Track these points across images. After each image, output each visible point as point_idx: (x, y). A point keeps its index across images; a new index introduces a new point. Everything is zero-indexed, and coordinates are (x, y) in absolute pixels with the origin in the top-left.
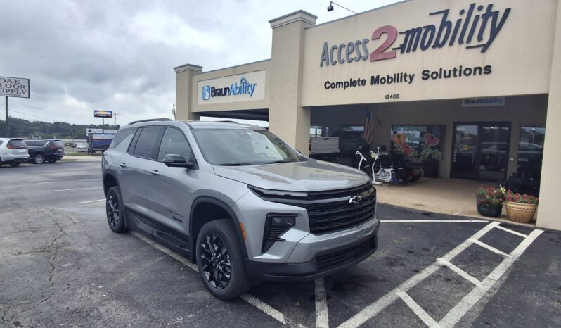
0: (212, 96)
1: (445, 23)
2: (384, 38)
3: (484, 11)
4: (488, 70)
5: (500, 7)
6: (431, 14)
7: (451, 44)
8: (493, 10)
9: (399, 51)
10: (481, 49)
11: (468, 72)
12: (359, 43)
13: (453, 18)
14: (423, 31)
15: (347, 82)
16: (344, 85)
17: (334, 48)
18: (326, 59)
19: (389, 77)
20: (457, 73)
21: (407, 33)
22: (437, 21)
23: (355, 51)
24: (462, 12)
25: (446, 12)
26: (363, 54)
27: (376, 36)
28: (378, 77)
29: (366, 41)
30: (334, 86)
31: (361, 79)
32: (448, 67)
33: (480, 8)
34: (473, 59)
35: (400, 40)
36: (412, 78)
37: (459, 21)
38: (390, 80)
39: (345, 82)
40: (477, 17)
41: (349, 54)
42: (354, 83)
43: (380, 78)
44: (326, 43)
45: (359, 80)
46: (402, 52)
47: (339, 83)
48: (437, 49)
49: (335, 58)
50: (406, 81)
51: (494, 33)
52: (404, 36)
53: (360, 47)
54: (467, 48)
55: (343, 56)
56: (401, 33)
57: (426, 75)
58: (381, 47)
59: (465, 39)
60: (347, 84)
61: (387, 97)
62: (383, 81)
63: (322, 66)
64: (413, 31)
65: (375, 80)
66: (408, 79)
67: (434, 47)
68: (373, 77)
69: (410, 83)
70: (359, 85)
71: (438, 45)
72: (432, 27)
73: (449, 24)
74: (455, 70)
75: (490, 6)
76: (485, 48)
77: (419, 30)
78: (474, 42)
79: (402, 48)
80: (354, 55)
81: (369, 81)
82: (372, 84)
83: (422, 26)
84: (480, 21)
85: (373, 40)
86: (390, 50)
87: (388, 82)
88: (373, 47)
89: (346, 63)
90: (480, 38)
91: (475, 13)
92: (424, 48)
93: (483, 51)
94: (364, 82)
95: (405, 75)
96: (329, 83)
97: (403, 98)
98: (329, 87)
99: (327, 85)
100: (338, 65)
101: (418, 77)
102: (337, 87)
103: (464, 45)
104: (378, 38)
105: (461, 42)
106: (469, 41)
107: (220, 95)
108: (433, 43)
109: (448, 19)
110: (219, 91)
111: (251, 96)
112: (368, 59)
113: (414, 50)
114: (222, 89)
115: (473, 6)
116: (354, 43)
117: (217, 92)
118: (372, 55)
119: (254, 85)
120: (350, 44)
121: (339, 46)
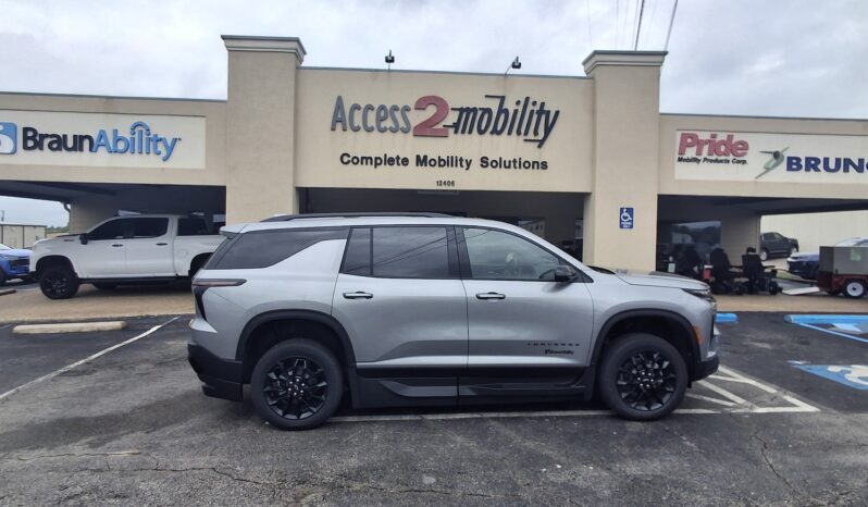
0: (26, 147)
1: (502, 110)
2: (431, 111)
3: (537, 108)
4: (544, 165)
5: (551, 107)
6: (487, 96)
7: (510, 133)
8: (546, 108)
9: (452, 130)
10: (538, 144)
11: (527, 165)
12: (395, 108)
13: (510, 105)
14: (480, 113)
15: (380, 158)
16: (377, 162)
17: (356, 107)
18: (340, 119)
19: (440, 160)
20: (517, 165)
21: (461, 110)
22: (494, 105)
23: (389, 118)
24: (518, 103)
25: (503, 99)
26: (402, 124)
27: (421, 105)
28: (425, 157)
29: (407, 109)
30: (357, 161)
31: (402, 157)
32: (508, 157)
33: (534, 103)
34: (530, 152)
35: (452, 118)
36: (469, 164)
37: (516, 111)
38: (442, 163)
39: (376, 158)
40: (532, 111)
41: (380, 120)
42: (391, 161)
43: (429, 159)
44: (340, 99)
45: (398, 158)
46: (456, 132)
47: (367, 158)
48: (495, 136)
49: (358, 121)
50: (462, 166)
51: (548, 130)
52: (457, 113)
53: (398, 115)
54: (526, 140)
55: (372, 121)
56: (453, 109)
57: (484, 162)
58: (429, 120)
59: (523, 130)
60: (379, 161)
61: (439, 183)
62: (433, 163)
63: (333, 129)
64: (468, 110)
65: (422, 161)
66: (464, 163)
67: (492, 133)
68: (418, 157)
69: (467, 169)
70: (398, 164)
71: (495, 132)
72: (489, 111)
73: (506, 111)
74: (515, 161)
75: (543, 104)
76: (541, 143)
77: (475, 110)
78: (531, 136)
79: (456, 126)
80: (388, 123)
81: (412, 161)
82: (417, 165)
83: (477, 107)
84: (535, 117)
85: (416, 109)
86: (440, 126)
87: (440, 165)
88: (417, 118)
89: (376, 132)
90: (536, 133)
91: (530, 107)
92: (481, 132)
93: (539, 146)
94: (405, 161)
95: (461, 160)
96: (349, 156)
97: (459, 186)
98: (348, 162)
99: (346, 159)
100: (362, 132)
101: (476, 164)
102: (362, 163)
103: (522, 137)
104: (424, 109)
105: (519, 133)
106: (526, 134)
107: (58, 149)
108: (491, 129)
109: (505, 107)
110: (55, 139)
111: (165, 159)
112: (411, 133)
113: (470, 132)
114: (65, 136)
115: (527, 99)
116: (388, 108)
117: (47, 141)
118: (415, 128)
119: (175, 141)
120: (382, 108)
121: (363, 106)
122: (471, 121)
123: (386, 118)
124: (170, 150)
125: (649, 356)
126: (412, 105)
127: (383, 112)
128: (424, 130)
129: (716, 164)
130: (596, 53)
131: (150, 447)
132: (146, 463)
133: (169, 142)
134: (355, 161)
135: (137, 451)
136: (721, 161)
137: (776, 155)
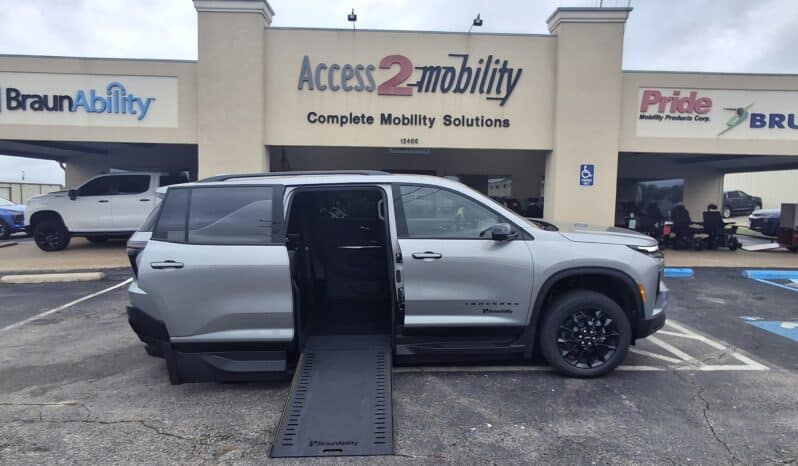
0: (10, 108)
1: (465, 69)
2: (395, 70)
3: (500, 66)
4: (506, 123)
5: (513, 65)
6: (450, 55)
7: (472, 91)
8: (508, 67)
9: (416, 89)
10: (499, 102)
11: (490, 123)
12: (360, 68)
13: (473, 64)
14: (443, 72)
15: (346, 117)
16: (343, 121)
17: (322, 67)
18: (308, 78)
19: (404, 118)
20: (480, 123)
21: (425, 69)
22: (457, 64)
23: (355, 77)
24: (481, 61)
25: (466, 57)
26: (367, 83)
27: (385, 64)
28: (390, 116)
29: (371, 68)
31: (367, 116)
32: (470, 116)
33: (497, 61)
34: (492, 111)
35: (416, 77)
36: (432, 122)
37: (479, 70)
38: (405, 121)
39: (342, 117)
40: (495, 70)
41: (345, 79)
42: (356, 120)
43: (393, 118)
44: (306, 59)
45: (363, 116)
46: (420, 91)
47: (333, 117)
48: (458, 95)
49: (324, 81)
50: (425, 124)
51: (510, 89)
52: (421, 72)
53: (363, 74)
54: (488, 99)
55: (337, 80)
56: (417, 68)
57: (447, 120)
58: (394, 79)
59: (485, 89)
60: (344, 120)
61: (404, 141)
62: (397, 121)
63: (300, 88)
64: (432, 69)
65: (386, 119)
66: (427, 122)
67: (455, 91)
68: (383, 115)
69: (431, 127)
70: (363, 123)
72: (451, 70)
73: (469, 70)
74: (477, 119)
75: (506, 63)
76: (503, 101)
77: (438, 69)
78: (493, 94)
79: (420, 85)
80: (353, 82)
81: (377, 119)
82: (382, 123)
83: (441, 66)
84: (498, 75)
85: (381, 68)
86: (404, 85)
87: (404, 124)
88: (381, 77)
89: (341, 91)
90: (498, 91)
91: (493, 66)
92: (444, 91)
93: (502, 104)
94: (370, 120)
95: (425, 118)
96: (315, 115)
97: (422, 144)
98: (315, 121)
99: (312, 118)
100: (328, 91)
101: (439, 122)
102: (328, 122)
103: (485, 96)
104: (388, 68)
105: (481, 91)
106: (489, 91)
107: (40, 109)
108: (454, 87)
109: (468, 65)
110: (36, 99)
111: (140, 119)
112: (376, 91)
113: (434, 90)
114: (46, 97)
115: (490, 57)
116: (354, 67)
117: (29, 102)
118: (380, 87)
119: (149, 101)
120: (348, 67)
121: (329, 66)
122: (434, 79)
123: (351, 77)
124: (145, 110)
125: (591, 313)
126: (376, 64)
127: (349, 72)
128: (389, 89)
129: (679, 121)
130: (560, 10)
131: (88, 398)
132: (79, 415)
133: (144, 101)
134: (322, 119)
135: (73, 402)
136: (684, 119)
137: (740, 112)
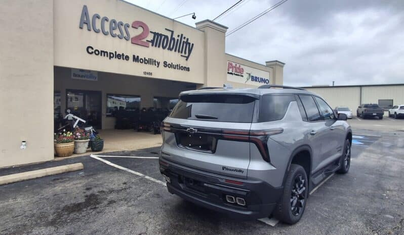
2: (140, 31)
3: (186, 40)
4: (188, 69)
5: (191, 41)
6: (166, 29)
7: (175, 51)
8: (189, 42)
9: (151, 44)
10: (185, 58)
11: (182, 68)
12: (121, 24)
13: (175, 36)
14: (163, 37)
15: (113, 54)
16: (111, 56)
17: (97, 16)
18: (88, 23)
19: (145, 60)
20: (178, 67)
21: (155, 34)
23: (118, 29)
24: (178, 36)
25: (172, 32)
26: (125, 34)
27: (135, 25)
28: (138, 57)
29: (127, 26)
30: (98, 53)
31: (125, 55)
32: (175, 63)
33: (185, 38)
35: (151, 37)
36: (158, 64)
37: (178, 40)
39: (110, 53)
40: (184, 41)
41: (112, 29)
42: (119, 56)
43: (139, 58)
44: (85, 7)
45: (123, 55)
46: (152, 45)
47: (104, 52)
48: (170, 51)
49: (98, 26)
50: (155, 65)
52: (153, 35)
53: (123, 28)
54: (181, 56)
55: (107, 29)
56: (151, 32)
57: (165, 64)
58: (139, 35)
61: (145, 73)
62: (141, 61)
63: (81, 28)
64: (158, 34)
65: (136, 59)
66: (156, 63)
68: (134, 56)
69: (158, 67)
70: (123, 59)
71: (170, 49)
72: (166, 37)
73: (174, 39)
74: (177, 65)
75: (188, 39)
76: (187, 58)
77: (161, 35)
78: (183, 54)
79: (152, 42)
80: (117, 32)
81: (131, 58)
82: (134, 61)
83: (163, 34)
84: (185, 44)
85: (133, 27)
86: (145, 40)
87: (145, 63)
88: (133, 33)
89: (109, 36)
90: (185, 53)
91: (183, 40)
92: (163, 48)
93: (187, 60)
94: (127, 58)
95: (155, 61)
96: (92, 48)
97: (153, 76)
98: (92, 53)
99: (90, 50)
100: (101, 35)
101: (162, 65)
102: (101, 55)
103: (180, 54)
104: (137, 28)
105: (179, 51)
106: (182, 52)
108: (168, 47)
109: (173, 37)
112: (130, 41)
113: (159, 47)
115: (182, 35)
116: (117, 22)
118: (132, 39)
120: (114, 22)
121: (102, 17)
122: (159, 40)
123: (116, 28)
126: (130, 24)
127: (115, 25)
128: (137, 41)
129: (236, 76)
130: (208, 21)
134: (97, 53)
137: (249, 74)
